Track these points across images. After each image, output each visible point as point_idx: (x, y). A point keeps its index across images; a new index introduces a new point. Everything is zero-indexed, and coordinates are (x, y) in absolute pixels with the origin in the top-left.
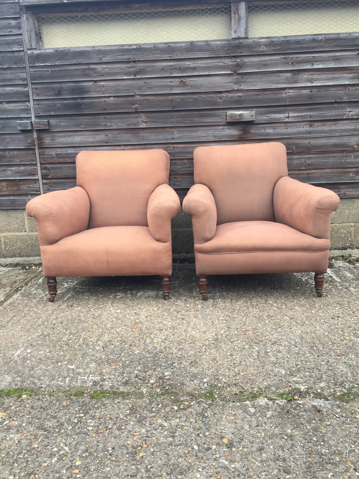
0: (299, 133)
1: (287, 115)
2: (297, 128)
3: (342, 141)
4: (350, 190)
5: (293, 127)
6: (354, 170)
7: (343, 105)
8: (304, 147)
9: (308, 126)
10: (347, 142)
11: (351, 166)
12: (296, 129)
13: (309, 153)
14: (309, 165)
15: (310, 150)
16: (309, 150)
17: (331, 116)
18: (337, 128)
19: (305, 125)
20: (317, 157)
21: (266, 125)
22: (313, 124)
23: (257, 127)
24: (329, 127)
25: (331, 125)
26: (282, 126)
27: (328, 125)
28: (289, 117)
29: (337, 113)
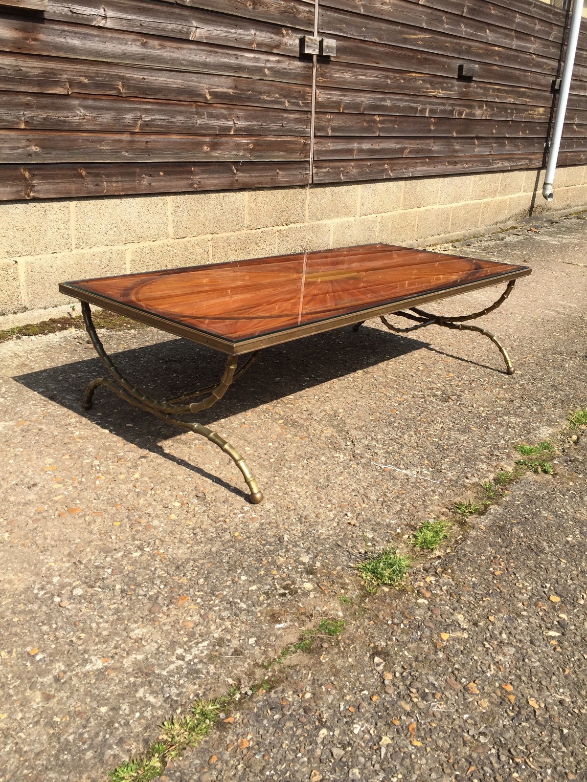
0: (126, 56)
1: (102, 12)
2: (121, 44)
3: (190, 83)
4: (206, 176)
5: (115, 42)
6: (208, 139)
7: (186, 13)
8: (136, 88)
9: (139, 43)
10: (197, 87)
11: (204, 132)
12: (120, 46)
13: (144, 100)
14: (147, 125)
15: (146, 95)
16: (144, 94)
17: (172, 31)
18: (181, 57)
19: (134, 40)
20: (158, 110)
21: (66, 28)
22: (146, 42)
23: (48, 28)
24: (170, 51)
25: (173, 50)
26: (96, 36)
27: (169, 49)
28: (105, 17)
29: (180, 27)
